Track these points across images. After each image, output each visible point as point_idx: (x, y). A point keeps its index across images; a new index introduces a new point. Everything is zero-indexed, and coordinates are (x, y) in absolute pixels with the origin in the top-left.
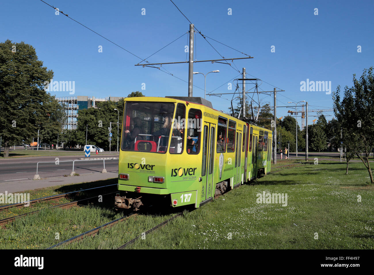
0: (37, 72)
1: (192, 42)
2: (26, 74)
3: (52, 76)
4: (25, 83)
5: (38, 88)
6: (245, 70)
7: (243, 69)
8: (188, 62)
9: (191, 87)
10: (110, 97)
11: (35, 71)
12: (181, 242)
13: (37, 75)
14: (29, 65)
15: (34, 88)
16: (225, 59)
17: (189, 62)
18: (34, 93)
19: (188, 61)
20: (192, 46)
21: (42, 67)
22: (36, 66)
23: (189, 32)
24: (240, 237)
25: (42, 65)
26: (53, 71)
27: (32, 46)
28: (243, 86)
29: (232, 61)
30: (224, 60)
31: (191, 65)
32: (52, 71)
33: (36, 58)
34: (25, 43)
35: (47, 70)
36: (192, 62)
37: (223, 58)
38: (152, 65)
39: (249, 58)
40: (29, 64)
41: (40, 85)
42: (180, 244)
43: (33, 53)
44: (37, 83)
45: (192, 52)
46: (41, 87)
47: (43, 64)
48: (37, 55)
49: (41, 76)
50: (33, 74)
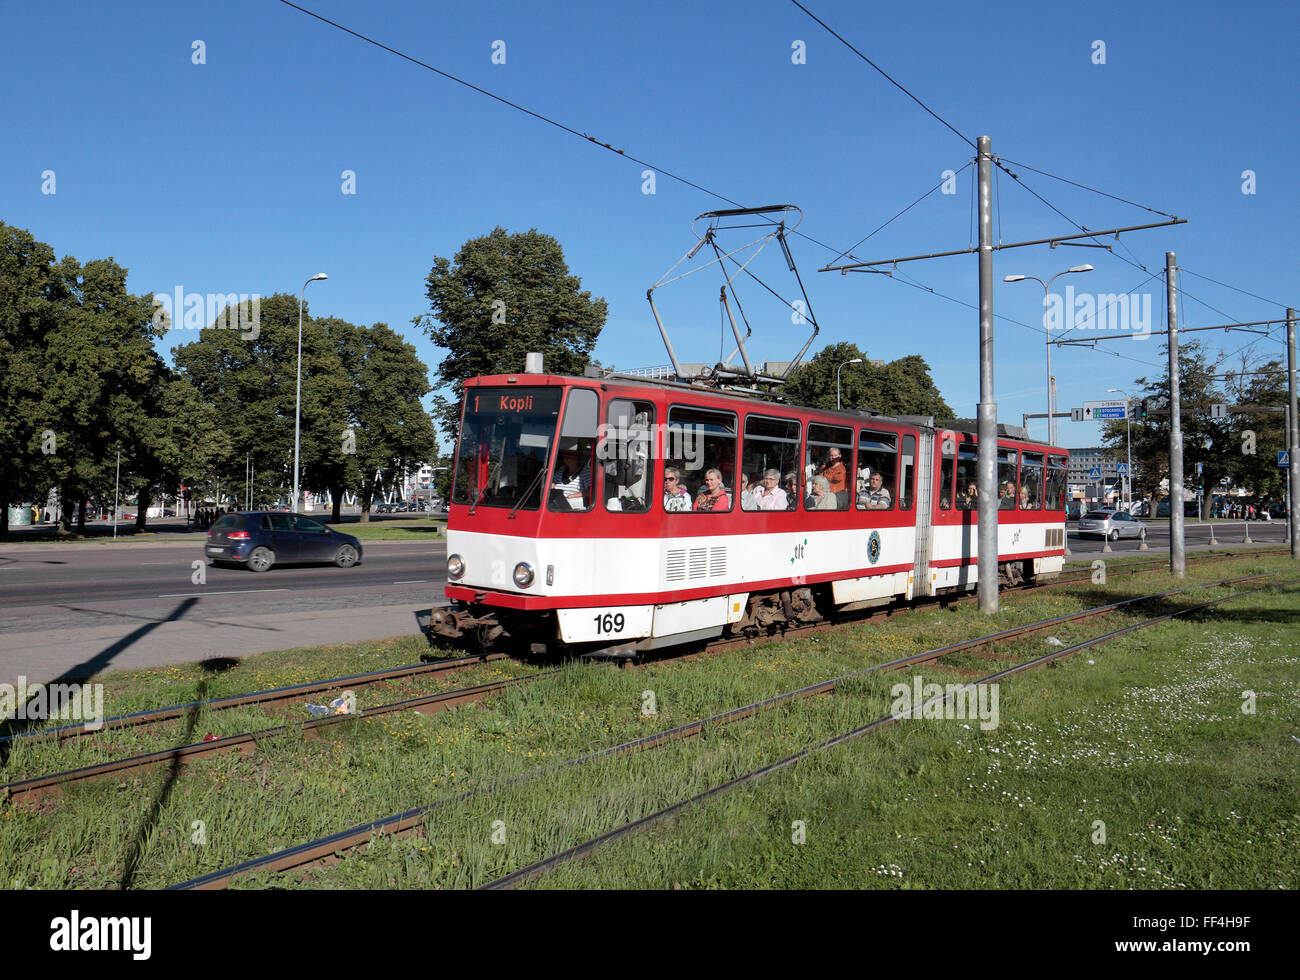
0: (565, 306)
1: (986, 190)
2: (540, 313)
3: (605, 314)
4: (538, 338)
5: (570, 348)
6: (1175, 258)
7: (1168, 256)
8: (976, 250)
9: (986, 324)
10: (766, 364)
11: (562, 305)
12: (922, 768)
13: (567, 315)
14: (546, 290)
15: (559, 350)
16: (1089, 233)
17: (979, 250)
18: (559, 364)
19: (977, 247)
20: (986, 203)
21: (579, 291)
22: (563, 290)
23: (977, 160)
24: (1101, 764)
25: (578, 287)
26: (606, 301)
27: (553, 239)
28: (1168, 309)
29: (1117, 236)
30: (1088, 236)
31: (986, 257)
32: (603, 300)
33: (565, 270)
34: (538, 233)
35: (592, 299)
36: (989, 248)
37: (1084, 229)
38: (868, 265)
39: (1174, 223)
40: (546, 287)
41: (575, 340)
42: (920, 773)
43: (557, 257)
44: (567, 336)
45: (986, 219)
46: (577, 347)
47: (581, 285)
48: (566, 261)
49: (575, 315)
50: (557, 312)
